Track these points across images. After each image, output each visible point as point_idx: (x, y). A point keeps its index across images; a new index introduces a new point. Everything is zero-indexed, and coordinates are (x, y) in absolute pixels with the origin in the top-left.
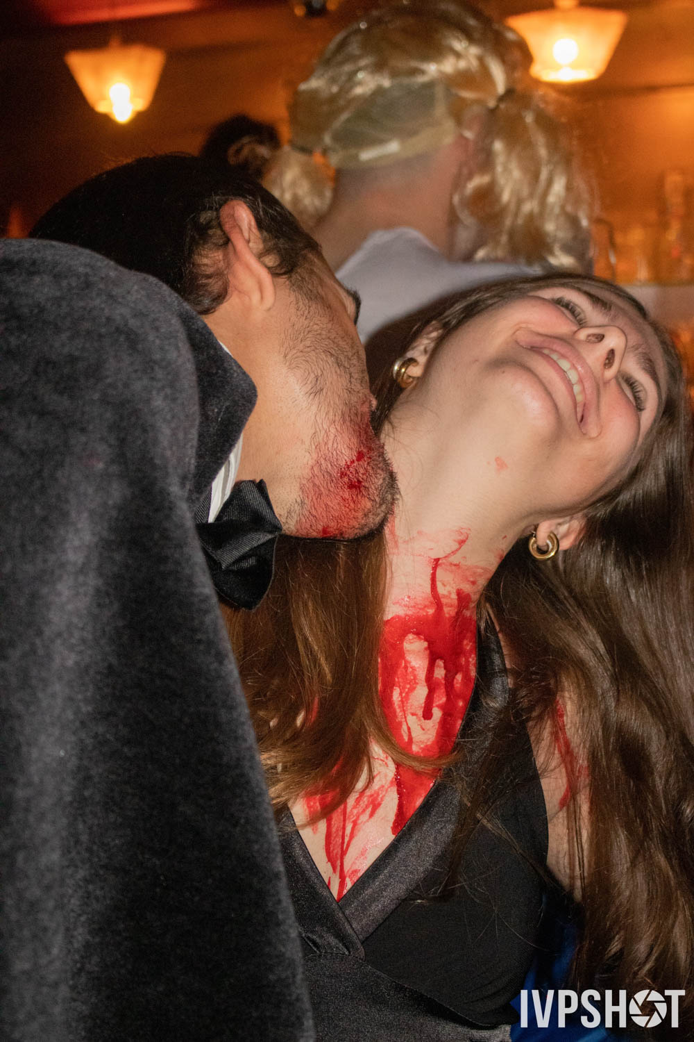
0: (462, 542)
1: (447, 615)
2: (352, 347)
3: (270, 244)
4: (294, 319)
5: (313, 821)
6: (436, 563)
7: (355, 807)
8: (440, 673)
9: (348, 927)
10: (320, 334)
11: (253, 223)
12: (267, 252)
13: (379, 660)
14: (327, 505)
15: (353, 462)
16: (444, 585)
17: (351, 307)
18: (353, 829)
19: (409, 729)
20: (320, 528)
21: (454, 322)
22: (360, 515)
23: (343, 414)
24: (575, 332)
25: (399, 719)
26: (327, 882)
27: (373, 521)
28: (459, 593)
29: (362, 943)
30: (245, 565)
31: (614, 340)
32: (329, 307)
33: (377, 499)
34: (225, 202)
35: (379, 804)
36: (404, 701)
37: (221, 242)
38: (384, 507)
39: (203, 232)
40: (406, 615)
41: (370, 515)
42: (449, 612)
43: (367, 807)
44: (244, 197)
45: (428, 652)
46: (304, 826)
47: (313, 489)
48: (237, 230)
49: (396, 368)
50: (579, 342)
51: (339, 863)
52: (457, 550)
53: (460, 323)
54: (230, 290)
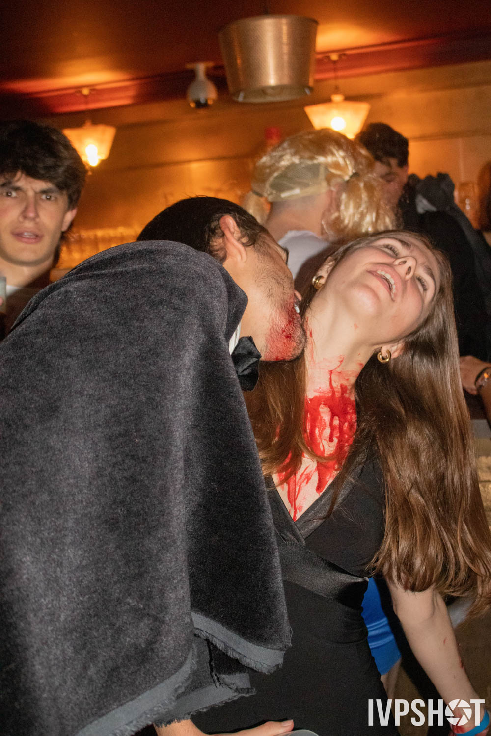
0: (341, 361)
1: (337, 396)
2: (284, 274)
3: (244, 233)
4: (257, 264)
5: (281, 483)
6: (331, 372)
7: (299, 480)
8: (336, 422)
9: (298, 532)
10: (270, 270)
11: (235, 224)
12: (243, 236)
13: (309, 416)
14: (277, 346)
15: (287, 325)
16: (335, 382)
17: (284, 255)
18: (299, 489)
19: (323, 446)
20: (275, 357)
21: (339, 257)
22: (291, 350)
23: (281, 304)
24: (393, 262)
25: (318, 442)
26: (289, 511)
27: (298, 352)
28: (341, 386)
29: (305, 539)
30: (246, 373)
31: (410, 263)
32: (273, 257)
33: (298, 342)
34: (222, 217)
35: (310, 479)
36: (321, 434)
37: (221, 235)
38: (301, 345)
39: (213, 231)
40: (320, 396)
41: (296, 350)
42: (338, 395)
43: (305, 479)
44: (230, 213)
45: (330, 413)
46: (278, 486)
47: (271, 339)
48: (227, 229)
49: (314, 280)
50: (396, 265)
51: (293, 503)
52: (340, 365)
53: (342, 257)
54: (227, 255)
